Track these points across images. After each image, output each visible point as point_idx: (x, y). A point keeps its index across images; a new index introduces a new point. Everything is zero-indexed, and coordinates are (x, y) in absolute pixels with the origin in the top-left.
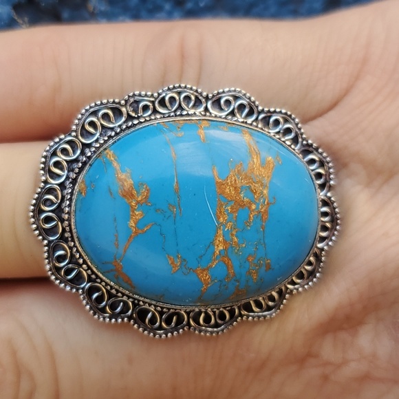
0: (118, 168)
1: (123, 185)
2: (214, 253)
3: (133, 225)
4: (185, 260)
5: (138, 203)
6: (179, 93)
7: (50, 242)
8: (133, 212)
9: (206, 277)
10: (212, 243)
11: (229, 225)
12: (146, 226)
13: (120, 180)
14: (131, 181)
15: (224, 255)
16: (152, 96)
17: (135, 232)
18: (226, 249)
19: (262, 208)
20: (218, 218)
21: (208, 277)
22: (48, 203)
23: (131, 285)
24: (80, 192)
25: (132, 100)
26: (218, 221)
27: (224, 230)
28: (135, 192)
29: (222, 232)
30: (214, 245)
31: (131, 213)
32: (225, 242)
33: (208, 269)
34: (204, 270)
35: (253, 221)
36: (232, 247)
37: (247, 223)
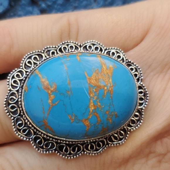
0: (41, 77)
1: (44, 84)
2: (90, 111)
3: (51, 102)
4: (76, 116)
5: (52, 91)
6: (68, 45)
7: (14, 118)
8: (50, 96)
9: (87, 123)
10: (88, 107)
11: (95, 97)
12: (56, 101)
13: (43, 82)
14: (47, 82)
15: (95, 111)
16: (55, 47)
17: (52, 105)
18: (95, 109)
19: (110, 88)
20: (90, 95)
21: (88, 123)
22: (12, 100)
23: (52, 131)
24: (25, 91)
25: (46, 50)
26: (90, 96)
27: (93, 100)
28: (50, 87)
29: (92, 101)
30: (89, 107)
31: (49, 96)
32: (94, 105)
33: (88, 119)
34: (86, 120)
35: (106, 94)
36: (98, 108)
37: (104, 96)
